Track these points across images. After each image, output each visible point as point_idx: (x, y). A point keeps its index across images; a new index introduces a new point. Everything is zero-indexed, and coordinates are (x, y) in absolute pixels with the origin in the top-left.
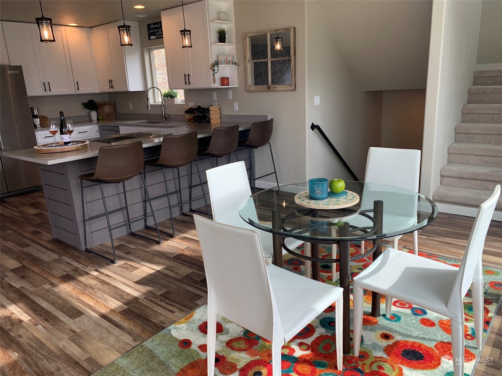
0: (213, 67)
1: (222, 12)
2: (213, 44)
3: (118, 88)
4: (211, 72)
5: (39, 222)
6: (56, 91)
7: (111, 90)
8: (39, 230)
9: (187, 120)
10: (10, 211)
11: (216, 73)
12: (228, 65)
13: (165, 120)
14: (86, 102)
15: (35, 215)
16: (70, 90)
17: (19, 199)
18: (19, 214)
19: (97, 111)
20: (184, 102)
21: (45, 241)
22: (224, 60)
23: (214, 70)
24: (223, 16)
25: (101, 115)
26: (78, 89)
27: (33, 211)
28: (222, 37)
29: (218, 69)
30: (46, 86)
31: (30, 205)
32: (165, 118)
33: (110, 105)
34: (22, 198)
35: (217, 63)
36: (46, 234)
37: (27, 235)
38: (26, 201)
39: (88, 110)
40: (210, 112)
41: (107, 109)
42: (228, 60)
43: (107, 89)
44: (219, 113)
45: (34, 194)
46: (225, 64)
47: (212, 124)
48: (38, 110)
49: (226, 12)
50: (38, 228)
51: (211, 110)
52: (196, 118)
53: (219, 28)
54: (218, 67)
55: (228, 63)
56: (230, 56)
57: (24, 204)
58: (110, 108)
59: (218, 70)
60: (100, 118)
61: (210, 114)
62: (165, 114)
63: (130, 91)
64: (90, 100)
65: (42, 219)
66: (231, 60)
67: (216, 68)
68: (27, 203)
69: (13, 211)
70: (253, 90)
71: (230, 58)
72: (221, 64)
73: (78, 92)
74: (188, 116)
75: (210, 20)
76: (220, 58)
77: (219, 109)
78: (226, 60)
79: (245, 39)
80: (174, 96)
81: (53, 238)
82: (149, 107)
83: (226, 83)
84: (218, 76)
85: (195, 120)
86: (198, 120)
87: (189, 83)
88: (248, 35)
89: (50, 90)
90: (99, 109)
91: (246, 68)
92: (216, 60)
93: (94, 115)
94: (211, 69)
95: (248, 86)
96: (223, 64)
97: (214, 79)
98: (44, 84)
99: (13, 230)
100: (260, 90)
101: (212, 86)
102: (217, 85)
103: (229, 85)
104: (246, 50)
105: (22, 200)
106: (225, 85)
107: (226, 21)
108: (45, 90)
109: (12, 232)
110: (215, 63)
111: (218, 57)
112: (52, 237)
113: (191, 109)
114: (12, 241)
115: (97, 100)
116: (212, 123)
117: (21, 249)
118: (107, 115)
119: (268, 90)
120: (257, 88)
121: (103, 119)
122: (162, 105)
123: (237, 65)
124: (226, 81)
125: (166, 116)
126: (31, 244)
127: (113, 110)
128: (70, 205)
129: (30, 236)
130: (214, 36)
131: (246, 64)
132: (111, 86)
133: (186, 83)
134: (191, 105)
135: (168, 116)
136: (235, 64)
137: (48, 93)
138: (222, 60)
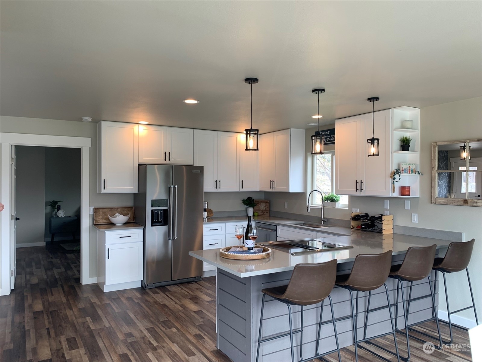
0: (394, 176)
1: (407, 120)
2: (395, 152)
3: (278, 188)
4: (391, 180)
5: (201, 324)
6: (224, 188)
7: (271, 190)
8: (202, 334)
9: (352, 227)
10: (173, 303)
11: (396, 181)
12: (411, 174)
13: (323, 224)
14: (245, 198)
15: (195, 312)
16: (236, 188)
17: (180, 289)
18: (181, 309)
19: (253, 208)
20: (348, 207)
21: (209, 351)
22: (406, 169)
23: (394, 179)
24: (408, 124)
25: (256, 211)
26: (242, 187)
27: (193, 307)
28: (405, 145)
29: (400, 177)
30: (218, 184)
31: (190, 299)
32: (324, 221)
33: (265, 203)
34: (182, 289)
35: (398, 172)
36: (209, 341)
37: (191, 338)
38: (186, 293)
39: (246, 206)
40: (383, 222)
41: (263, 207)
42: (411, 169)
43: (267, 188)
44: (392, 223)
45: (192, 284)
46: (407, 173)
47: (384, 235)
48: (207, 204)
49: (412, 121)
50: (201, 331)
51: (384, 220)
52: (364, 226)
53: (403, 138)
54: (400, 176)
55: (410, 171)
56: (413, 164)
57: (185, 297)
58: (265, 206)
59: (400, 179)
60: (256, 214)
61: (383, 223)
62: (324, 218)
63: (290, 192)
64: (249, 197)
65: (203, 320)
66: (414, 168)
67: (397, 176)
68: (186, 295)
69: (176, 303)
70: (442, 203)
71: (413, 167)
72: (403, 173)
73: (242, 190)
74: (353, 223)
75: (394, 128)
76: (402, 166)
77: (393, 219)
78: (408, 169)
79: (434, 148)
80: (336, 200)
81: (216, 349)
82: (309, 209)
83: (407, 193)
84: (397, 185)
85: (362, 229)
86: (367, 228)
87: (361, 190)
88: (438, 144)
89: (220, 187)
90: (256, 206)
91: (433, 178)
92: (396, 169)
93: (251, 211)
94: (391, 177)
95: (434, 198)
96: (405, 173)
97: (394, 189)
98: (216, 182)
99: (177, 328)
100: (453, 203)
101: (391, 195)
102: (396, 194)
103: (409, 195)
104: (434, 159)
105: (183, 291)
106: (406, 195)
107: (412, 129)
108: (216, 187)
109: (177, 331)
110: (396, 171)
111: (399, 165)
112: (216, 347)
113: (358, 216)
114: (177, 344)
115: (255, 197)
116: (384, 233)
117: (187, 357)
118: (262, 212)
119: (465, 204)
120: (447, 200)
121: (258, 216)
122: (322, 209)
123: (421, 174)
124: (406, 191)
125: (325, 220)
126: (196, 353)
127: (267, 208)
128: (246, 319)
129: (194, 341)
130: (396, 144)
131: (433, 174)
132: (272, 186)
133: (357, 190)
134: (356, 211)
135: (327, 220)
136: (419, 173)
137: (218, 190)
138: (404, 169)
